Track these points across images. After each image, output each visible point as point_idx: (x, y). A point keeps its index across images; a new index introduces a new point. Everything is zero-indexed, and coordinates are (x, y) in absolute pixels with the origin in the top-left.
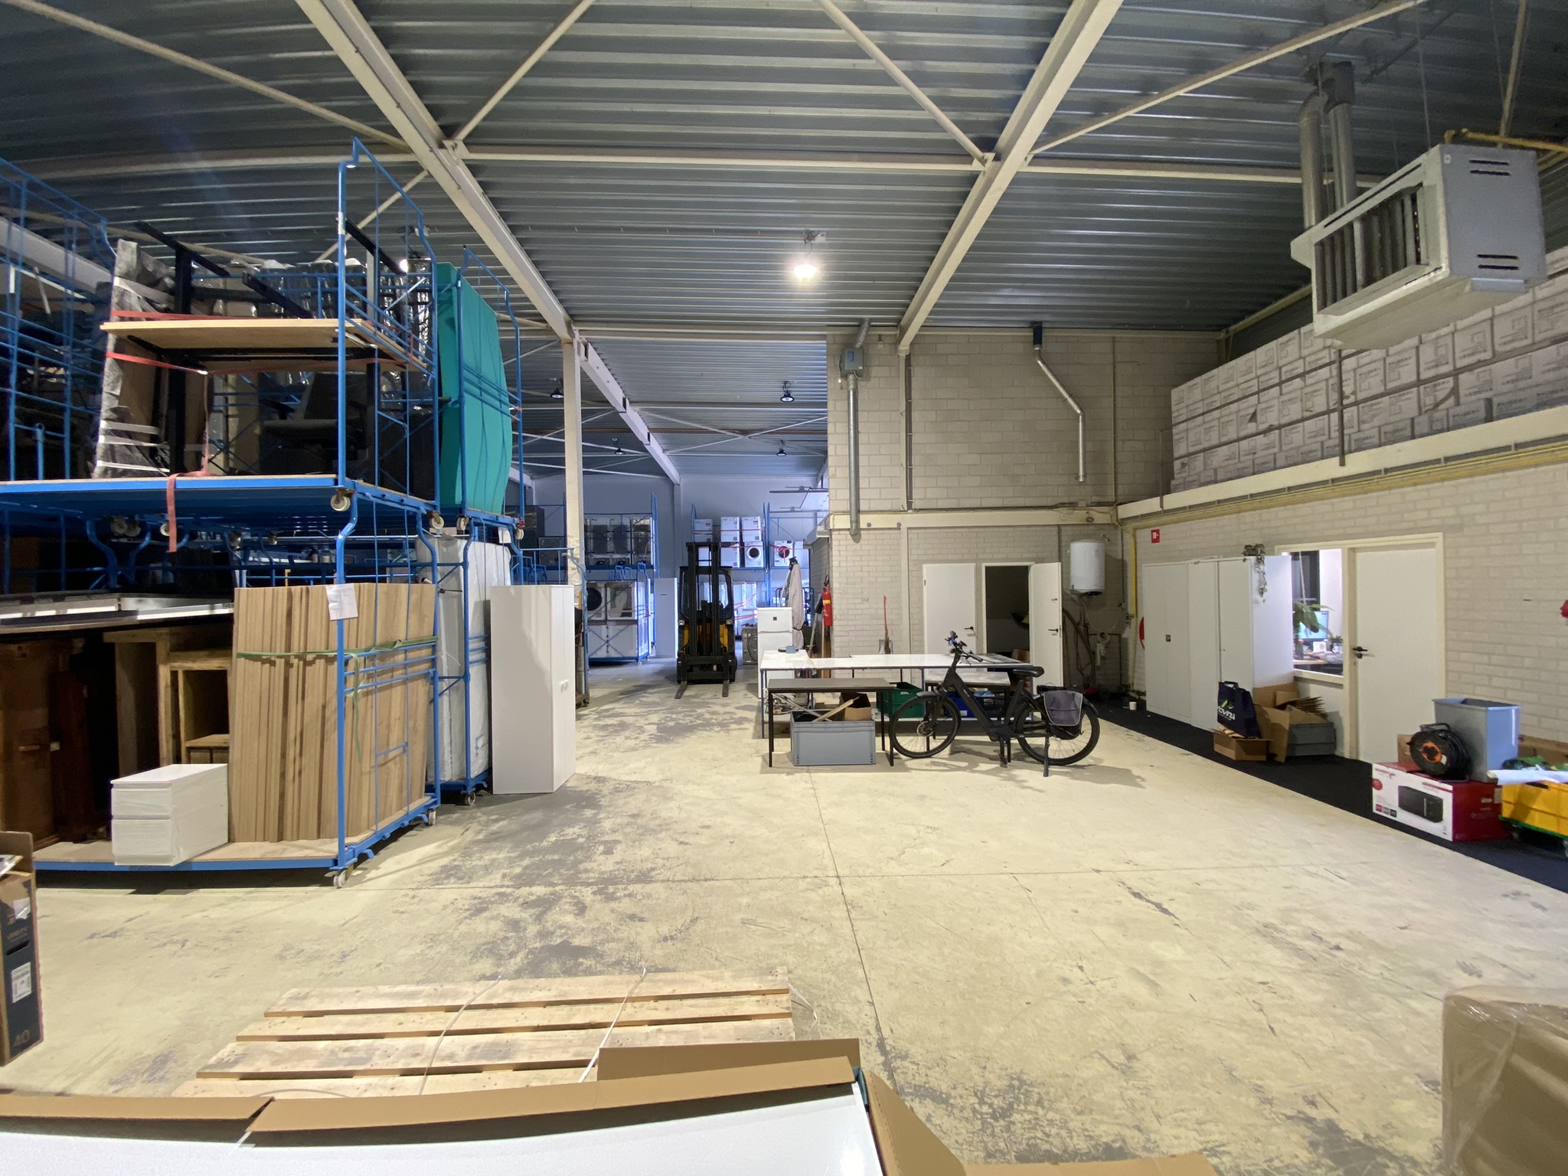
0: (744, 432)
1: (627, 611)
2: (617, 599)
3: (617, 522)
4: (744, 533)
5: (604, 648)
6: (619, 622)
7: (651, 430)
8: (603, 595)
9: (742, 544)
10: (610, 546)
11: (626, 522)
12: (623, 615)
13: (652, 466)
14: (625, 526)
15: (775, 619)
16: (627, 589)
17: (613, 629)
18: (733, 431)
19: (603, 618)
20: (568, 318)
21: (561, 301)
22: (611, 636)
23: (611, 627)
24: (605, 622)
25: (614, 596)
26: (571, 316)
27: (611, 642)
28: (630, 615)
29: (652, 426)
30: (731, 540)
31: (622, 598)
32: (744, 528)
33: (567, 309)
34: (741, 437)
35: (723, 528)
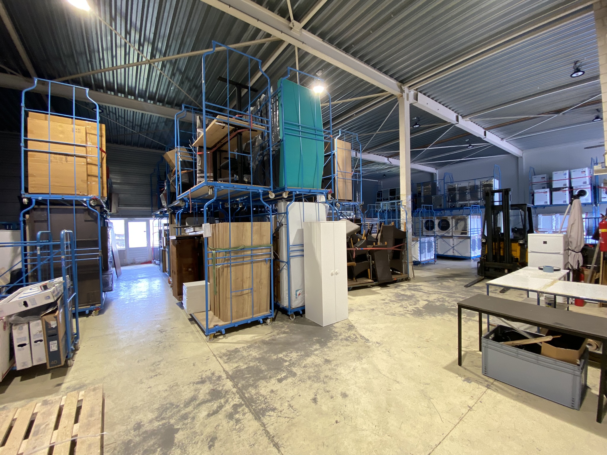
0: (558, 112)
1: (464, 231)
2: (459, 225)
3: (472, 183)
4: (572, 180)
5: (452, 250)
6: (459, 237)
7: (486, 129)
8: (450, 223)
9: (571, 188)
10: (468, 197)
11: (478, 183)
12: (462, 233)
13: (496, 150)
14: (477, 186)
15: (545, 242)
16: (465, 220)
17: (456, 241)
18: (549, 113)
19: (450, 235)
20: (400, 84)
21: (391, 76)
22: (455, 244)
23: (455, 240)
24: (452, 237)
25: (457, 224)
26: (401, 82)
27: (455, 248)
28: (466, 233)
29: (487, 126)
30: (562, 186)
31: (461, 225)
32: (573, 177)
33: (396, 79)
34: (556, 116)
35: (554, 179)
